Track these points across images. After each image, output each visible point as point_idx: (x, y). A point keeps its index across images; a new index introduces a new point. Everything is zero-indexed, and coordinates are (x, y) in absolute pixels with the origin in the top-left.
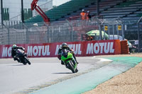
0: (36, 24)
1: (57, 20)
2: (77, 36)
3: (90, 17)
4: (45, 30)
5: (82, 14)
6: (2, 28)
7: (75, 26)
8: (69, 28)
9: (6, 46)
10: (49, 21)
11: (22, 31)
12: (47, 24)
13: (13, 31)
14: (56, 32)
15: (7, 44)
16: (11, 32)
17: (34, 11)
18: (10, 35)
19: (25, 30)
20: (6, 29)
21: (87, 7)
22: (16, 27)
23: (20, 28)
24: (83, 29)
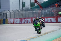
0: (37, 9)
1: (45, 7)
2: (54, 14)
3: (59, 6)
4: (40, 12)
5: (56, 5)
6: (22, 11)
7: (53, 10)
8: (51, 11)
9: (24, 18)
10: (42, 8)
11: (31, 12)
12: (41, 9)
13: (27, 12)
14: (45, 12)
15: (24, 17)
16: (26, 12)
17: (36, 3)
18: (26, 13)
19: (32, 12)
20: (24, 11)
21: (58, 2)
22: (28, 10)
23: (30, 11)
24: (56, 11)
